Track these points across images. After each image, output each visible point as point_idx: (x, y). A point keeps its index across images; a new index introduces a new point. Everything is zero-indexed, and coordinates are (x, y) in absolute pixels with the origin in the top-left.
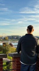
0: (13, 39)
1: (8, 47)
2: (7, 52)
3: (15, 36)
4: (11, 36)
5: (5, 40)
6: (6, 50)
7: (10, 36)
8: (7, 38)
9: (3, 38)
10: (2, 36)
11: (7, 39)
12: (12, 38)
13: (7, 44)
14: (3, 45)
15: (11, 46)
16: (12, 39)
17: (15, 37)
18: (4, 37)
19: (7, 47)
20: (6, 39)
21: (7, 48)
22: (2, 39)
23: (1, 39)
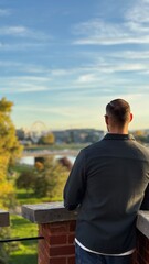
0: (73, 141)
1: (55, 172)
2: (50, 190)
3: (83, 131)
4: (67, 131)
5: (41, 146)
6: (47, 184)
7: (61, 132)
8: (49, 137)
9: (36, 141)
10: (34, 133)
11: (52, 140)
12: (70, 139)
13: (51, 159)
14: (36, 165)
15: (65, 168)
16: (68, 143)
17: (83, 136)
18: (39, 135)
19: (49, 171)
20: (46, 141)
21: (52, 175)
22: (33, 143)
23: (29, 143)
